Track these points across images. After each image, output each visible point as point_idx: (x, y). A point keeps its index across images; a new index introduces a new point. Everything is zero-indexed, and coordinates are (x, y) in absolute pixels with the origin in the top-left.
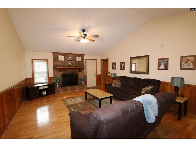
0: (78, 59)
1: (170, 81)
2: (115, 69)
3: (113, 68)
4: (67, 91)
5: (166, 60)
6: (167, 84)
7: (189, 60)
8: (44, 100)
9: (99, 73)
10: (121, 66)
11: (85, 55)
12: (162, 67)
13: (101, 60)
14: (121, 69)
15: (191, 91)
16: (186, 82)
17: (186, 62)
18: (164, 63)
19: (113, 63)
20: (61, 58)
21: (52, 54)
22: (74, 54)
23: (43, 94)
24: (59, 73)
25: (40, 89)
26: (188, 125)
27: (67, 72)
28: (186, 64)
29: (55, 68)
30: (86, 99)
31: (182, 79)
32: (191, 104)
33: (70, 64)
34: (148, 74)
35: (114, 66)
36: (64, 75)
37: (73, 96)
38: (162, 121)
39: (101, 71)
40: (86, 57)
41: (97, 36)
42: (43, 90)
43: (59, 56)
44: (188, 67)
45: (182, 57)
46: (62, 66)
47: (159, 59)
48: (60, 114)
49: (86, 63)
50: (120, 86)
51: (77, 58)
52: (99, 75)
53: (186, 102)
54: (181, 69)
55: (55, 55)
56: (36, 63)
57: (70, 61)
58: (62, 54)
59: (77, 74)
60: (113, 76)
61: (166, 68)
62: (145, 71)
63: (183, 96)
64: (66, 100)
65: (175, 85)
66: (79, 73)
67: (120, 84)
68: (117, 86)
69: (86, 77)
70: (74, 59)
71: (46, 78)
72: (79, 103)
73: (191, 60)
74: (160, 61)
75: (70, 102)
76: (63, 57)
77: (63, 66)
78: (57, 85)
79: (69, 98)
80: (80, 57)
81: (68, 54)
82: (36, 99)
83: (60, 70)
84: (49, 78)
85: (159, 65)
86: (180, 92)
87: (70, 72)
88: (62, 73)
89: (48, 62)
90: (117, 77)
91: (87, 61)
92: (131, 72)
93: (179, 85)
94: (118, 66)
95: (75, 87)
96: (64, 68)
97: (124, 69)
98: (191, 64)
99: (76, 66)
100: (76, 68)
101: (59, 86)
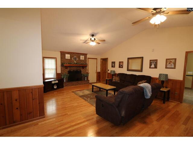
0: (82, 58)
1: (158, 77)
2: (114, 67)
3: (112, 67)
4: (73, 85)
5: (156, 61)
6: (156, 79)
7: (171, 61)
8: (55, 93)
9: (99, 70)
10: (120, 65)
11: (87, 54)
12: (153, 66)
13: (101, 59)
14: (120, 67)
15: (172, 84)
16: (169, 78)
17: (169, 63)
18: (154, 64)
19: (112, 62)
20: (68, 56)
21: (60, 53)
22: (79, 53)
23: (54, 87)
24: (66, 70)
25: (52, 83)
26: (169, 106)
27: (73, 69)
28: (169, 65)
29: (62, 65)
30: (93, 91)
31: (167, 75)
32: (172, 93)
33: (75, 62)
34: (142, 71)
35: (113, 65)
36: (70, 72)
37: (80, 89)
38: (152, 104)
39: (101, 68)
40: (88, 56)
41: (104, 41)
42: (55, 84)
43: (66, 55)
44: (171, 67)
45: (167, 59)
46: (68, 64)
47: (150, 60)
48: (78, 101)
49: (88, 61)
50: (119, 81)
51: (81, 56)
52: (99, 72)
53: (169, 91)
54: (166, 68)
55: (63, 54)
56: (47, 61)
57: (75, 59)
58: (68, 53)
59: (81, 71)
60: (112, 73)
61: (156, 67)
62: (140, 69)
63: (166, 87)
64: (76, 92)
65: (162, 80)
66: (82, 70)
67: (119, 79)
68: (117, 81)
69: (88, 73)
70: (78, 58)
71: (54, 74)
72: (89, 94)
73: (173, 62)
74: (151, 61)
75: (81, 94)
76: (69, 55)
77: (70, 64)
78: (65, 81)
79: (78, 91)
80: (84, 56)
81: (74, 53)
82: (50, 92)
83: (66, 67)
84: (57, 74)
85: (151, 65)
86: (165, 85)
87: (75, 69)
88: (68, 70)
89: (56, 60)
90: (116, 74)
91: (89, 59)
92: (128, 70)
93: (164, 80)
94: (117, 65)
95: (80, 82)
96: (70, 65)
97: (122, 67)
98: (173, 64)
99: (80, 64)
100: (81, 65)
101: (66, 81)
